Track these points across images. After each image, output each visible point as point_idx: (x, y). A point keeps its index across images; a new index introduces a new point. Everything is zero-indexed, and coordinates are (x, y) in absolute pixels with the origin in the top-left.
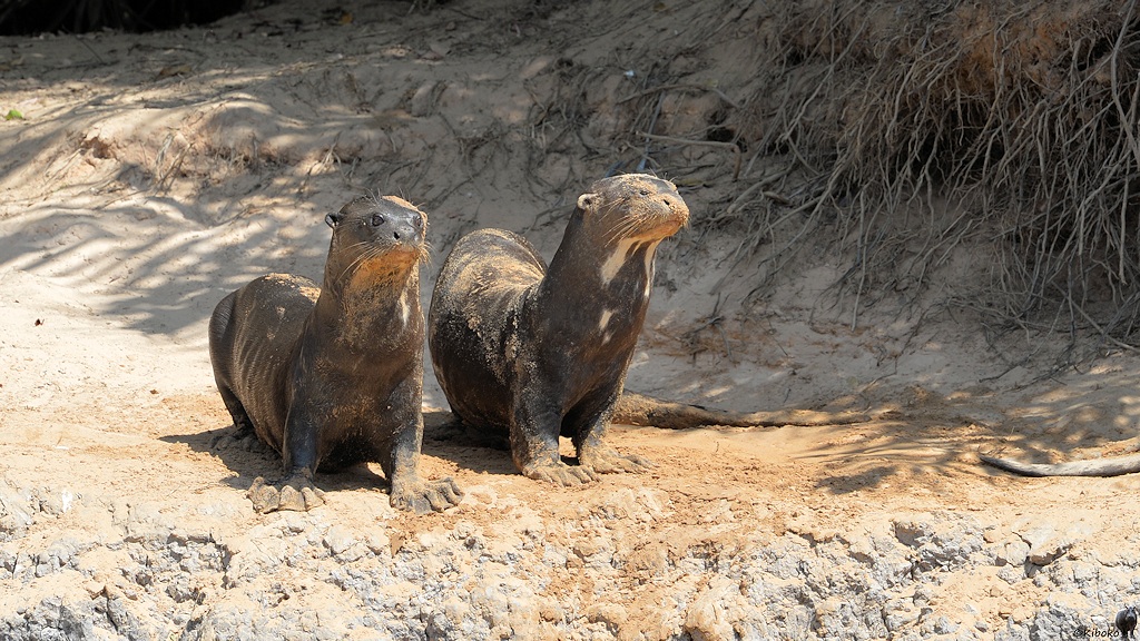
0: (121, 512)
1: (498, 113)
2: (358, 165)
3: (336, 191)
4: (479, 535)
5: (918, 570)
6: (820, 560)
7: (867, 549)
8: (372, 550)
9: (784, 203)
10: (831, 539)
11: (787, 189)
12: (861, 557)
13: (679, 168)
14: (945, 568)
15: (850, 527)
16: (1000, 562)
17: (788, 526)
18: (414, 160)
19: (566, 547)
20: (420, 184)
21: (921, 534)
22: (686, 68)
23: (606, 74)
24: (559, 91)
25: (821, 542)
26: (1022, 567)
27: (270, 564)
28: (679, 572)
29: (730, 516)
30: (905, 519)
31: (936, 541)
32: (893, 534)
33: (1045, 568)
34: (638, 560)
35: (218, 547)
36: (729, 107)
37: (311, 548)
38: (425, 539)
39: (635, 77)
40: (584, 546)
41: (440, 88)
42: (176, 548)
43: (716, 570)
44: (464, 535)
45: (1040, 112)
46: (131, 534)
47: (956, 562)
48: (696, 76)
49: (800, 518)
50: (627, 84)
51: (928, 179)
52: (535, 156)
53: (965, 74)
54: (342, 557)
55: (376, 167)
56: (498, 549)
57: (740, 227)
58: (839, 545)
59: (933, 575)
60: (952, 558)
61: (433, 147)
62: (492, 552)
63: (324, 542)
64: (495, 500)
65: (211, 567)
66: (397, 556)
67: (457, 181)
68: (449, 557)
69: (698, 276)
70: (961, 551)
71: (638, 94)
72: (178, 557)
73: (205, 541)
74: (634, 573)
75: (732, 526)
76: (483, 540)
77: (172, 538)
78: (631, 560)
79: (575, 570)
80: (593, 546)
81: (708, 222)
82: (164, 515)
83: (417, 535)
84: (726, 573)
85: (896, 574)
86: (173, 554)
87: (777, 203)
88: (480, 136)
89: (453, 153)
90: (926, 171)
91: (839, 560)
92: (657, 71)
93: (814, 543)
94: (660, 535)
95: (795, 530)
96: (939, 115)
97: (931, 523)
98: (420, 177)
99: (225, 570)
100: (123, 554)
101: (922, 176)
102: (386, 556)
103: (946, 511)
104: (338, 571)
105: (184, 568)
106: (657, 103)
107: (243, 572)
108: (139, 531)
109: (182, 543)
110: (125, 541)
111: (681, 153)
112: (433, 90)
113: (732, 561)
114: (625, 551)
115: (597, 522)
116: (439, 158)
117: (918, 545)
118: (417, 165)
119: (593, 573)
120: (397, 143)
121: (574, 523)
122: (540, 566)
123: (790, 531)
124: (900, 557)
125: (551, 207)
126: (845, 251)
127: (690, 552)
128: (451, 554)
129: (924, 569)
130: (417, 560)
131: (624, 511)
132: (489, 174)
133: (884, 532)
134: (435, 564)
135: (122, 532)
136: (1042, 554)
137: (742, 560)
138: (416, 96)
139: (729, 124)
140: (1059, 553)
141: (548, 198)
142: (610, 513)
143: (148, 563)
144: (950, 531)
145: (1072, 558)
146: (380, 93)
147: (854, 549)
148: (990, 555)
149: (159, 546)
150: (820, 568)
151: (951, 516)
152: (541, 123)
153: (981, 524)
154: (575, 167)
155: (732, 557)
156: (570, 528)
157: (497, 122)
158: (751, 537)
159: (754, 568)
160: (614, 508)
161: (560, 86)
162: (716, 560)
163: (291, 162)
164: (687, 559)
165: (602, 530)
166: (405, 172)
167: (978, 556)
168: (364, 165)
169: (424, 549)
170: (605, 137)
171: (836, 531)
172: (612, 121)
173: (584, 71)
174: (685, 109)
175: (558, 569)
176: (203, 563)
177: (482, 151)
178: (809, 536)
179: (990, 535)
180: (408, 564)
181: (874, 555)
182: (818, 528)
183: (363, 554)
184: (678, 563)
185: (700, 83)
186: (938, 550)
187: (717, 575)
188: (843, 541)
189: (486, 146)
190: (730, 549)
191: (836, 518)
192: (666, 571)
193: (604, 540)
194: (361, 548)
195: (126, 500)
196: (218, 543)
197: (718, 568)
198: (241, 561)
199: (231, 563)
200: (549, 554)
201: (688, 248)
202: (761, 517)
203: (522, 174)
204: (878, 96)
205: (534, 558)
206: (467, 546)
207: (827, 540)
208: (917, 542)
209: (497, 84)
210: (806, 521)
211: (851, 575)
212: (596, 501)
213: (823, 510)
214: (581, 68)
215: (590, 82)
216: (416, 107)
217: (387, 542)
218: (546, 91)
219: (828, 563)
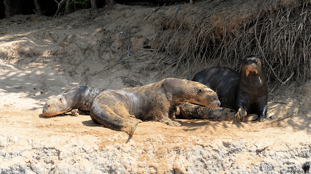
0: (31, 142)
1: (89, 42)
2: (57, 55)
3: (52, 62)
4: (121, 146)
5: (229, 153)
6: (205, 151)
7: (217, 148)
8: (95, 150)
9: (167, 64)
10: (208, 146)
11: (167, 60)
12: (216, 150)
13: (138, 55)
14: (236, 153)
15: (212, 143)
16: (250, 151)
17: (197, 143)
18: (71, 54)
19: (142, 149)
20: (73, 60)
21: (230, 144)
22: (135, 31)
23: (115, 33)
24: (104, 37)
25: (205, 147)
26: (256, 152)
27: (70, 154)
28: (170, 155)
29: (181, 140)
30: (226, 141)
31: (234, 146)
32: (223, 145)
33: (261, 152)
34: (160, 152)
35: (56, 150)
36: (149, 40)
37: (79, 150)
38: (108, 147)
39: (123, 33)
40: (146, 148)
41: (74, 36)
42: (46, 150)
43: (179, 154)
44: (117, 146)
45: (235, 41)
46: (34, 147)
47: (239, 151)
48: (138, 33)
49: (199, 141)
50: (121, 35)
51: (205, 57)
52: (100, 53)
53: (215, 32)
54: (88, 152)
55: (61, 56)
56: (126, 149)
57: (157, 70)
58: (210, 147)
59: (233, 155)
60: (238, 150)
61: (75, 51)
62: (125, 150)
63: (83, 149)
64: (123, 137)
65: (55, 155)
66: (101, 152)
67: (82, 59)
68: (114, 152)
69: (148, 82)
70: (240, 148)
71: (124, 37)
72: (46, 153)
73: (53, 149)
74: (159, 155)
75: (182, 143)
76: (122, 147)
77: (44, 148)
78: (158, 152)
79: (144, 155)
80: (148, 149)
81: (149, 69)
82: (41, 142)
83: (106, 146)
84: (182, 155)
85: (224, 154)
86: (45, 152)
87: (165, 64)
88: (86, 48)
89: (80, 52)
90: (204, 56)
91: (210, 151)
92: (128, 32)
93: (203, 147)
94: (165, 145)
95: (198, 144)
96: (207, 42)
97: (232, 142)
98: (73, 58)
99: (58, 155)
100: (32, 152)
101: (203, 57)
102: (99, 151)
103: (235, 139)
104: (87, 156)
105: (48, 155)
106: (130, 39)
107: (64, 156)
108: (36, 146)
109: (47, 149)
110: (33, 149)
111: (137, 52)
112: (72, 37)
113: (183, 152)
114: (156, 150)
115: (148, 143)
116: (77, 53)
117: (229, 147)
118: (71, 55)
119: (148, 155)
120: (66, 50)
121: (143, 143)
122: (136, 154)
123: (197, 144)
124: (225, 150)
125: (107, 65)
126: (184, 76)
127: (172, 150)
128: (114, 151)
129: (231, 153)
130: (106, 153)
131: (155, 140)
132: (90, 57)
133: (221, 144)
134: (111, 154)
135: (31, 146)
136: (261, 149)
137: (186, 151)
138: (68, 38)
139: (149, 44)
140: (265, 149)
141: (106, 63)
142: (152, 140)
143: (39, 154)
144: (237, 144)
145: (268, 150)
146: (58, 38)
147: (214, 148)
148: (247, 149)
149: (41, 150)
150: (206, 153)
151: (237, 140)
152: (101, 45)
153: (244, 142)
154: (111, 55)
155: (183, 151)
156: (142, 144)
157: (89, 44)
158: (188, 146)
159: (189, 153)
160: (152, 139)
161: (104, 35)
162: (179, 152)
163: (40, 55)
164: (172, 151)
165: (150, 145)
166: (68, 57)
167: (244, 150)
168: (58, 55)
169: (108, 150)
170: (116, 48)
171: (209, 144)
172: (118, 44)
173: (110, 32)
174: (137, 41)
175: (140, 154)
176: (53, 154)
177: (87, 52)
178: (202, 146)
179: (247, 144)
180: (104, 154)
181: (219, 150)
182: (204, 143)
183: (93, 151)
184: (170, 152)
185: (140, 35)
186: (235, 148)
187: (180, 155)
188: (211, 147)
189: (88, 50)
190: (183, 149)
191: (208, 141)
192: (167, 154)
193: (151, 147)
194: (92, 150)
195: (31, 139)
196: (56, 149)
197: (180, 153)
198: (63, 154)
199: (60, 154)
200: (138, 151)
201: (144, 75)
202: (190, 141)
203: (98, 57)
204: (192, 37)
205: (134, 152)
206: (118, 149)
207: (207, 146)
208: (229, 146)
209: (88, 35)
210: (201, 142)
211: (214, 155)
212: (148, 137)
213: (204, 139)
214: (109, 31)
215: (112, 34)
216: (68, 41)
217: (99, 148)
218: (100, 37)
219: (208, 152)
